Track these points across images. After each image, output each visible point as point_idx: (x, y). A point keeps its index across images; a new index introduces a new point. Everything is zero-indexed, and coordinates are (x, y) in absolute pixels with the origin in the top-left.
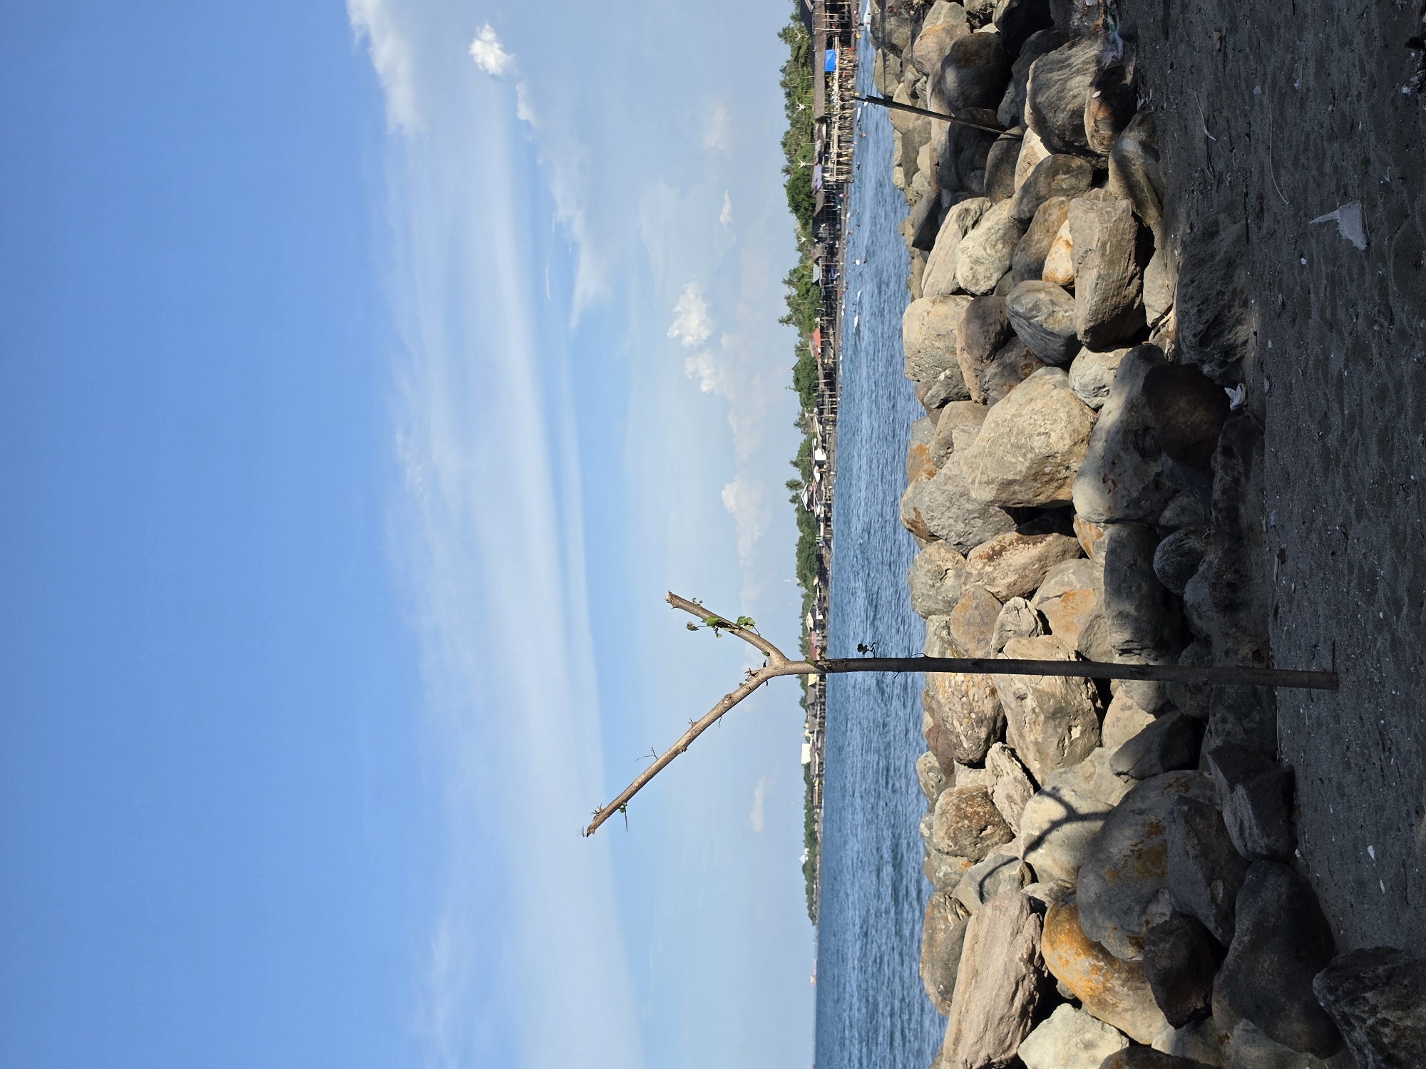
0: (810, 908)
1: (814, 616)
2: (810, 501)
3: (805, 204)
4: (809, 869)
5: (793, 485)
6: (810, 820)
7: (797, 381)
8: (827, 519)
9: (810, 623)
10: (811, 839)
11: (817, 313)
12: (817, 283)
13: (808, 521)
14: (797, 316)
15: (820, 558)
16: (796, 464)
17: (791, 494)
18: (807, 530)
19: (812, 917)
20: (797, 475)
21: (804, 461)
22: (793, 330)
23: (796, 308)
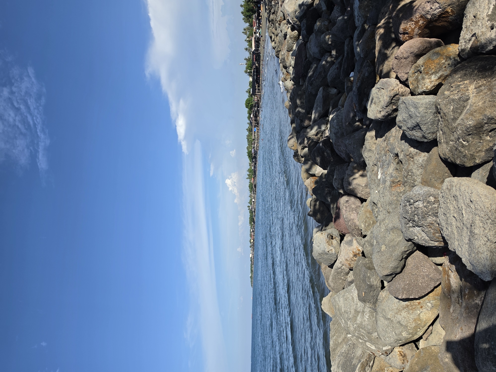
0: (251, 284)
2: (252, 208)
3: (251, 156)
4: (251, 277)
5: (249, 207)
6: (251, 267)
7: (249, 187)
8: (255, 212)
9: (252, 231)
10: (252, 271)
11: (253, 175)
12: (253, 170)
13: (251, 212)
14: (250, 177)
15: (253, 219)
16: (249, 203)
17: (248, 208)
18: (251, 214)
19: (252, 286)
20: (249, 205)
22: (249, 180)
23: (249, 175)
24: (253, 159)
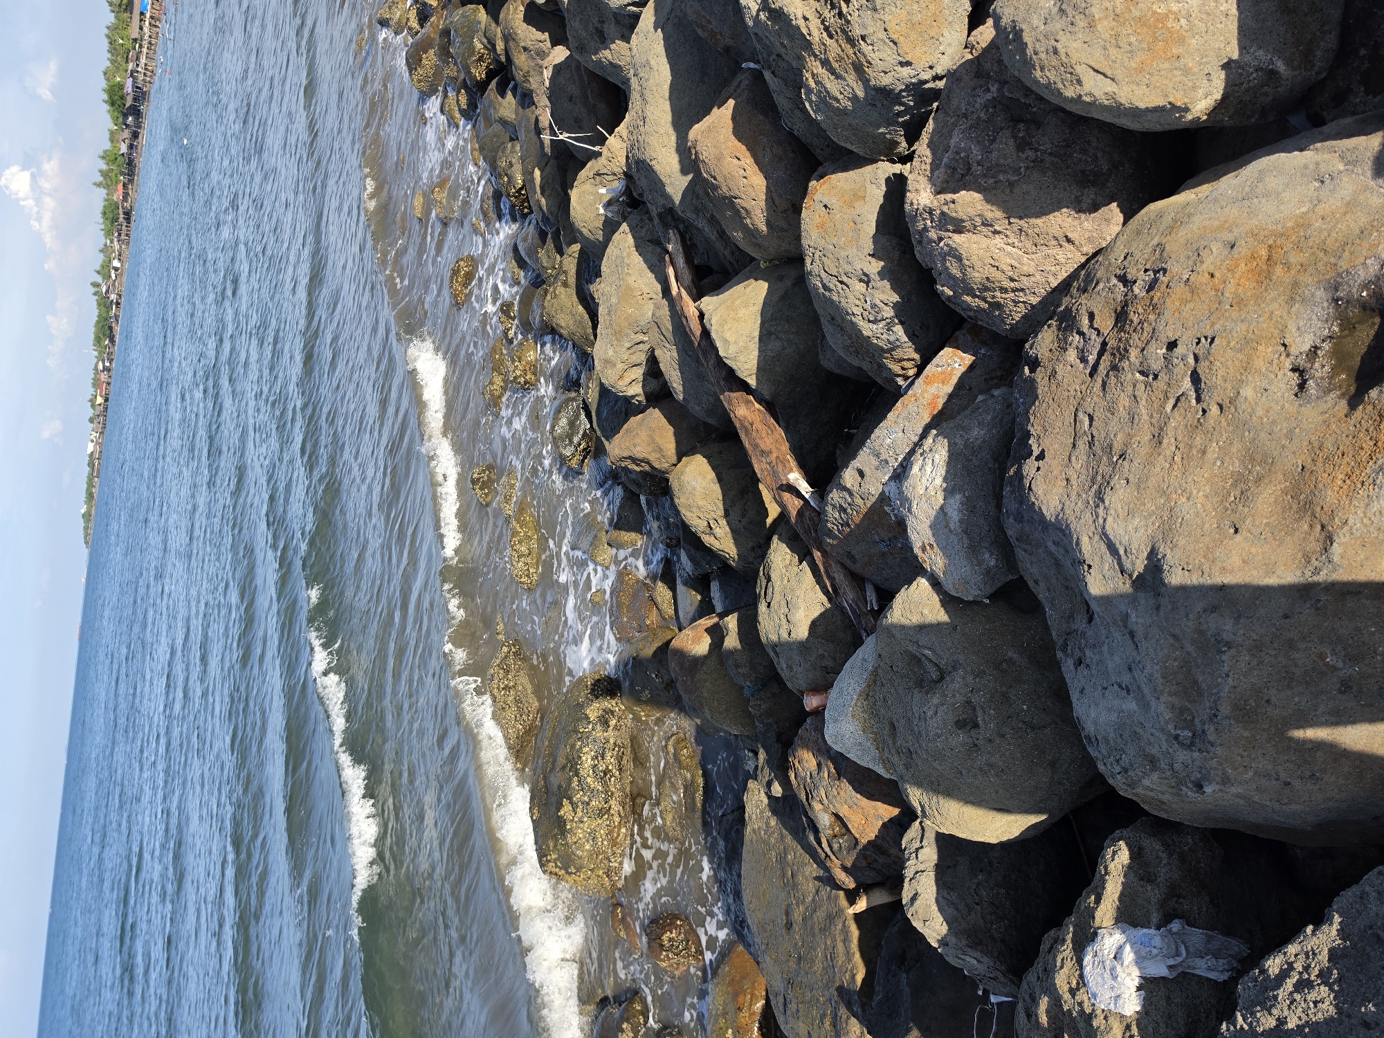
0: (85, 538)
1: (104, 363)
2: (107, 291)
4: (86, 517)
5: (96, 285)
6: (90, 484)
7: (104, 213)
8: (118, 304)
9: (100, 367)
10: (90, 496)
11: (122, 173)
12: (123, 154)
13: (105, 303)
14: (107, 180)
15: (111, 328)
16: (98, 272)
17: (94, 290)
18: (104, 309)
19: (87, 543)
20: (99, 279)
21: (105, 270)
22: (103, 192)
23: (105, 174)
24: (125, 116)
